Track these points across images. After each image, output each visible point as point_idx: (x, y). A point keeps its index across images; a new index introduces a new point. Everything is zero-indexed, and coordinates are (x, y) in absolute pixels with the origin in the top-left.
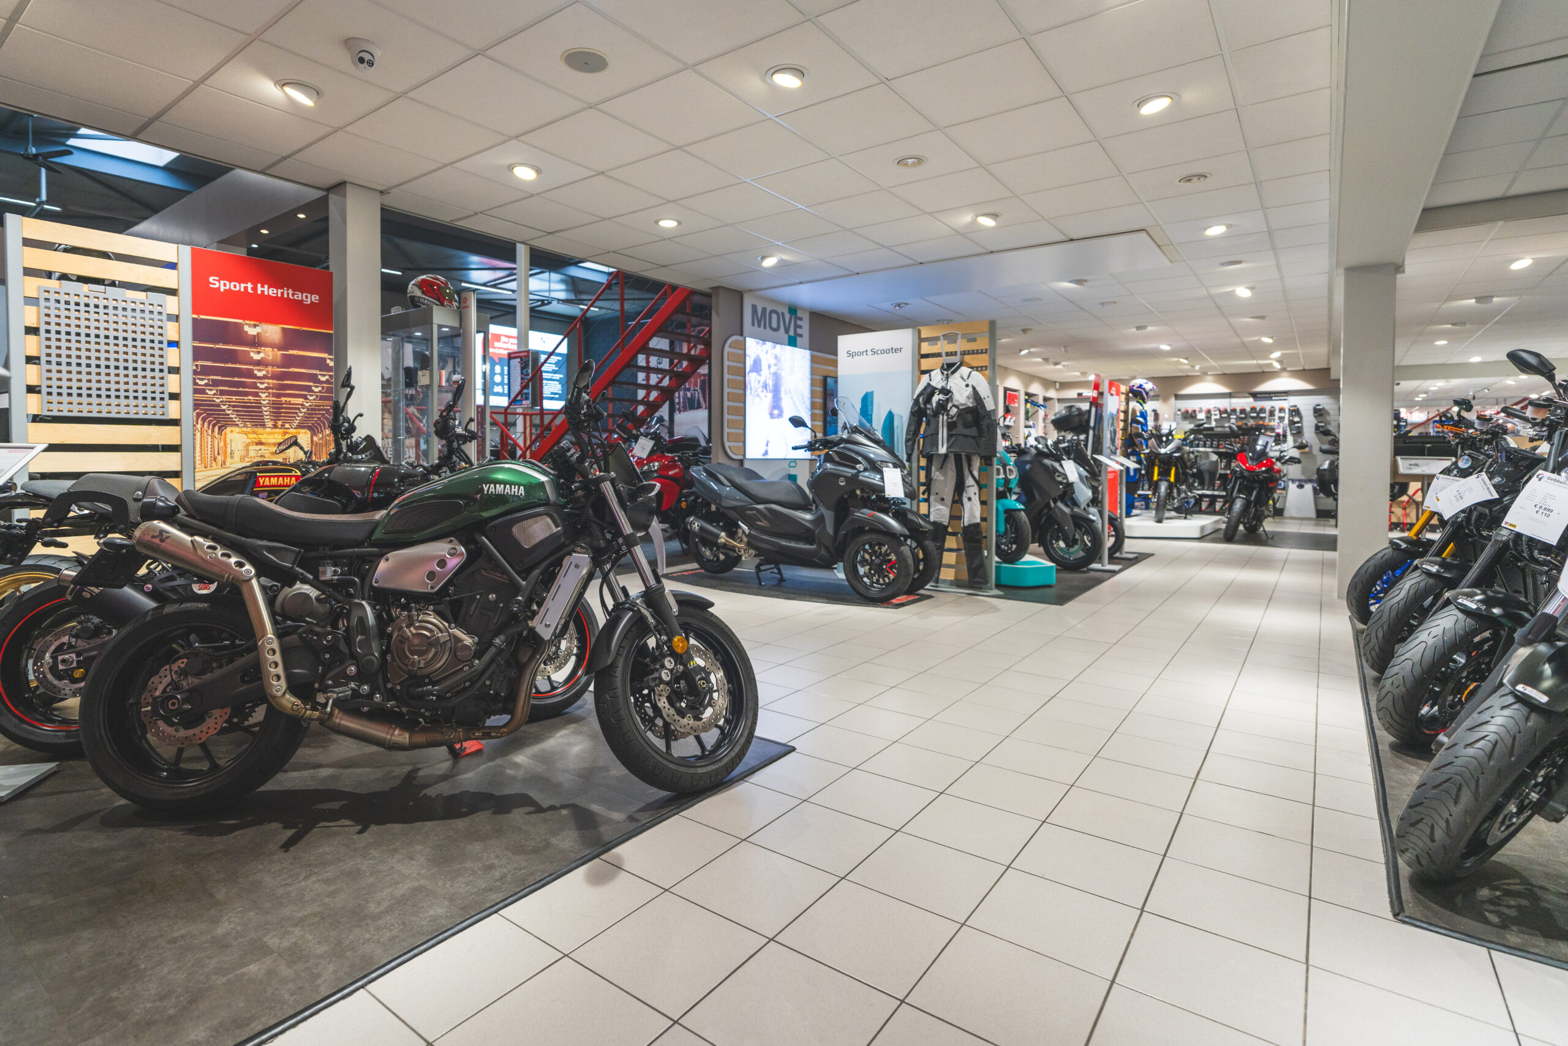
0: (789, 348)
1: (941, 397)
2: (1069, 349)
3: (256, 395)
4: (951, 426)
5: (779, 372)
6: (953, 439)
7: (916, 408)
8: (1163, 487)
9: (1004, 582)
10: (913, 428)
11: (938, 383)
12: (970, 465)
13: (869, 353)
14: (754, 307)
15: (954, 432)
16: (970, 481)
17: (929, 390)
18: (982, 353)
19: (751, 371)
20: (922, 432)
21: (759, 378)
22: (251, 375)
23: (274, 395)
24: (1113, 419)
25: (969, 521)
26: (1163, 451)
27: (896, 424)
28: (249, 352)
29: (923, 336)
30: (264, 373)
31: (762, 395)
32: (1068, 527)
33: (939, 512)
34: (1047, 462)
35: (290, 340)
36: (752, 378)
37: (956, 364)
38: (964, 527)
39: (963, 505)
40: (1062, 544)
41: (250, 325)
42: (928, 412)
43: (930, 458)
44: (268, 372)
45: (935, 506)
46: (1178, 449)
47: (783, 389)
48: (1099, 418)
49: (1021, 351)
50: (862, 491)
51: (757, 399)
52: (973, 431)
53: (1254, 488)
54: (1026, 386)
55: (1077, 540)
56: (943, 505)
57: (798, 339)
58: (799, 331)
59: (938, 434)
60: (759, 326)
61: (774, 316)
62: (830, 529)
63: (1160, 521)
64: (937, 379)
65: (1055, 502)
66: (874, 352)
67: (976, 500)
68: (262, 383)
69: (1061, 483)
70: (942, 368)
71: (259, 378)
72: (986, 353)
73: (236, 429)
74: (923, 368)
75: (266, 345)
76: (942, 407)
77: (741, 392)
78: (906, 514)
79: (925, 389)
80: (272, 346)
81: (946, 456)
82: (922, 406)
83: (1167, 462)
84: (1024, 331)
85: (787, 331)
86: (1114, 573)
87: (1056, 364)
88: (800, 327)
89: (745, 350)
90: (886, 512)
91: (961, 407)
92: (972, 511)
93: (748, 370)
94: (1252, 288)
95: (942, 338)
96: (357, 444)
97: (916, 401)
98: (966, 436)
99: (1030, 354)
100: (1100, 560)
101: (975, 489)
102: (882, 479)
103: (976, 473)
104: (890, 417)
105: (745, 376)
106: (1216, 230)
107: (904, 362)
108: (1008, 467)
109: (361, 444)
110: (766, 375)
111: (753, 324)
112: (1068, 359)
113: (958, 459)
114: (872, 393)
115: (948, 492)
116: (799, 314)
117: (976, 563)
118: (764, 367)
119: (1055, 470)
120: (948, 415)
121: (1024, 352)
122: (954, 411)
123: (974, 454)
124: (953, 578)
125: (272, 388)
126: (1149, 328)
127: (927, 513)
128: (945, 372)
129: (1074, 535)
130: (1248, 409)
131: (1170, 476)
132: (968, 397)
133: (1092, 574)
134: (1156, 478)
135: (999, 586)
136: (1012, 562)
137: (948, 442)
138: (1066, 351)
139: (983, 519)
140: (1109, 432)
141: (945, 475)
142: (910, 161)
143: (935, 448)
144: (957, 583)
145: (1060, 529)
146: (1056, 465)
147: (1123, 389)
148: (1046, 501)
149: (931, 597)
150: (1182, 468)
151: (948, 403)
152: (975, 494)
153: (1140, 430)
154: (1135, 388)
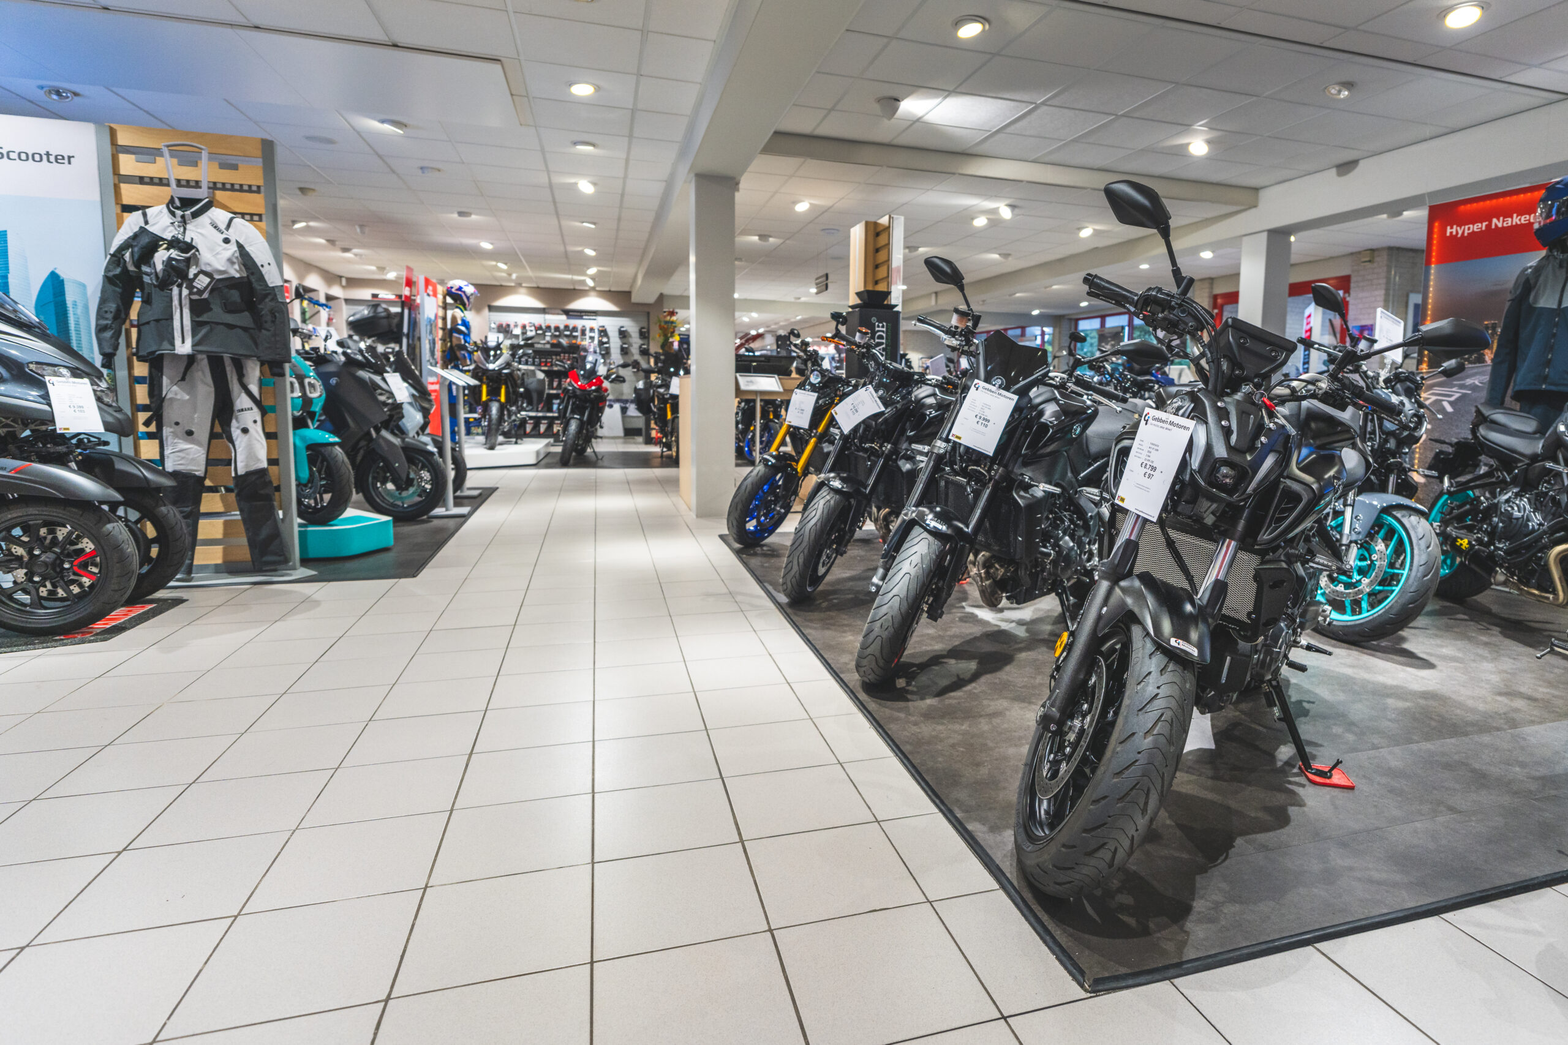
1: (174, 253)
4: (198, 307)
6: (204, 331)
7: (118, 271)
8: (493, 409)
10: (112, 306)
11: (165, 230)
12: (240, 374)
15: (204, 318)
16: (242, 401)
17: (145, 240)
18: (250, 190)
20: (134, 315)
25: (247, 466)
26: (491, 366)
27: (70, 295)
29: (118, 143)
32: (400, 463)
33: (184, 455)
34: (364, 374)
37: (200, 200)
38: (236, 476)
39: (232, 441)
40: (391, 487)
42: (146, 279)
43: (156, 363)
45: (174, 444)
46: (508, 365)
48: (414, 324)
52: (244, 319)
53: (586, 408)
54: (300, 275)
55: (412, 480)
56: (192, 442)
59: (171, 318)
63: (491, 447)
64: (161, 223)
65: (378, 431)
67: (257, 431)
69: (385, 404)
70: (170, 204)
72: (258, 191)
74: (126, 201)
76: (177, 273)
78: (112, 463)
79: (135, 236)
81: (191, 359)
82: (131, 268)
83: (496, 379)
84: (303, 191)
86: (464, 517)
87: (345, 250)
90: (61, 461)
91: (216, 276)
92: (251, 450)
94: (595, 182)
95: (166, 151)
97: (117, 258)
98: (230, 327)
100: (444, 503)
101: (256, 414)
102: (46, 398)
103: (254, 389)
104: (56, 282)
108: (307, 381)
113: (216, 365)
115: (202, 419)
117: (264, 533)
119: (376, 386)
120: (190, 287)
122: (203, 282)
123: (248, 357)
124: (221, 561)
126: (474, 217)
127: (157, 457)
128: (179, 213)
129: (408, 474)
130: (562, 327)
131: (500, 395)
132: (230, 261)
133: (433, 523)
134: (486, 398)
135: (309, 561)
136: (328, 523)
137: (193, 335)
139: (272, 462)
140: (426, 341)
141: (191, 391)
143: (166, 345)
144: (232, 568)
145: (388, 467)
146: (377, 379)
147: (440, 289)
148: (365, 429)
149: (178, 602)
150: (513, 387)
151: (188, 267)
152: (255, 422)
153: (463, 342)
154: (453, 290)
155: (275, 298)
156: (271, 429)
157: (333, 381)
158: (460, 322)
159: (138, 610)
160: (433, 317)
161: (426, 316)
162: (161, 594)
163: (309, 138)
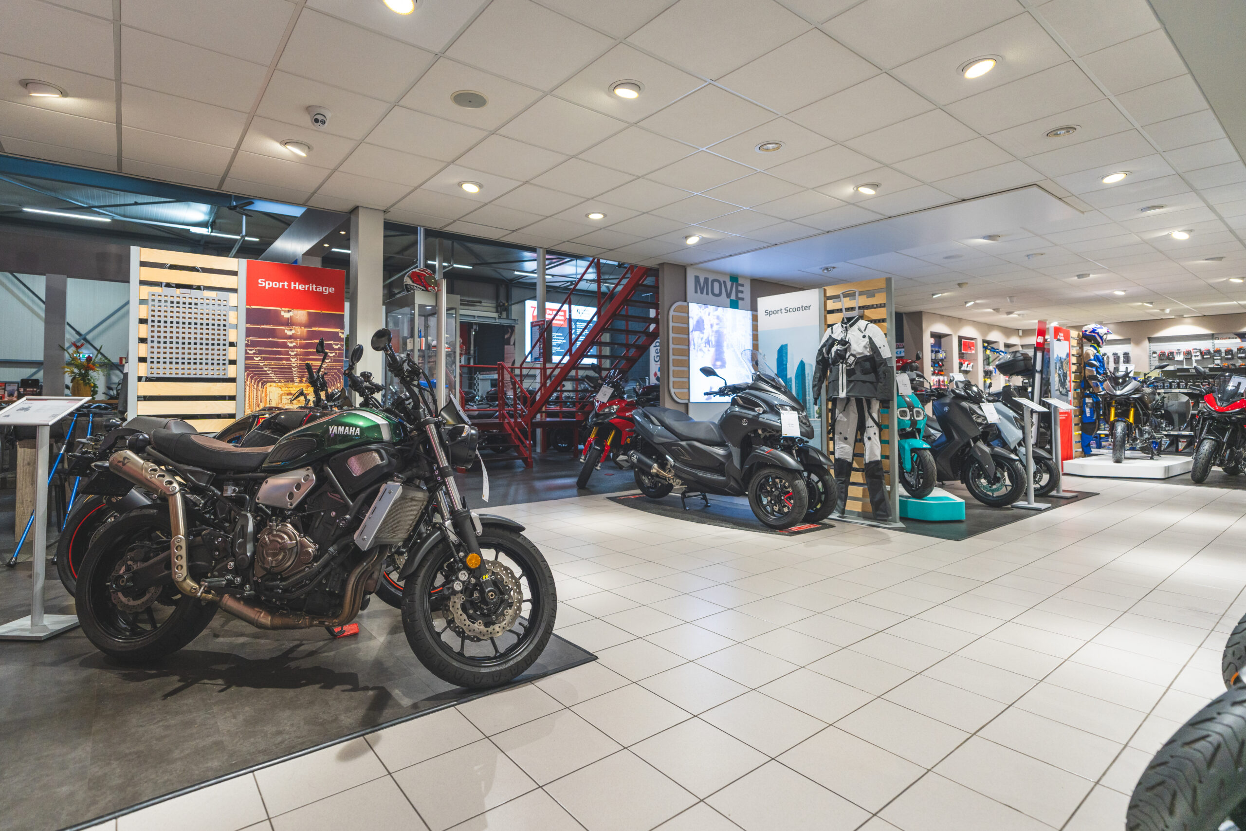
0: (731, 311)
1: (839, 347)
2: (1015, 299)
3: (288, 360)
4: (850, 373)
5: (721, 329)
6: (852, 385)
7: (821, 357)
8: (1120, 428)
9: (911, 515)
10: (818, 375)
11: (838, 335)
12: (869, 408)
13: (783, 311)
14: (697, 279)
15: (852, 378)
16: (869, 422)
17: (830, 341)
19: (694, 330)
21: (702, 335)
22: (285, 345)
23: (301, 360)
24: (1062, 363)
25: (870, 458)
26: (1119, 392)
27: (807, 372)
28: (284, 330)
29: (828, 295)
30: (294, 344)
31: (705, 349)
32: (990, 466)
33: (843, 450)
34: (965, 404)
35: (314, 320)
36: (695, 337)
37: (855, 317)
38: (866, 464)
39: (864, 444)
40: (983, 481)
41: (285, 311)
42: (830, 360)
43: (834, 402)
44: (297, 343)
45: (839, 444)
46: (1137, 391)
47: (725, 344)
48: (1046, 362)
49: (966, 303)
50: (764, 430)
51: (700, 353)
52: (871, 377)
54: (985, 334)
55: (999, 478)
56: (847, 444)
57: (740, 302)
58: (740, 295)
59: (838, 380)
60: (702, 293)
61: (716, 285)
62: (736, 462)
63: (1118, 461)
64: (838, 333)
65: (975, 442)
66: (787, 310)
67: (876, 439)
68: (293, 351)
69: (979, 424)
70: (843, 322)
71: (291, 348)
72: (882, 307)
73: (274, 384)
74: (829, 322)
75: (296, 325)
76: (841, 357)
77: (686, 347)
78: (808, 452)
79: (827, 341)
80: (301, 325)
81: (847, 400)
83: (1124, 404)
84: (960, 285)
85: (729, 295)
86: (1039, 511)
87: (1009, 313)
88: (742, 292)
89: (688, 313)
90: (782, 449)
91: (858, 356)
92: (873, 450)
93: (691, 329)
94: (1190, 231)
95: (843, 296)
96: (333, 395)
97: (820, 351)
98: (864, 382)
99: (976, 306)
100: (1026, 498)
101: (875, 429)
102: (780, 420)
103: (875, 415)
104: (802, 365)
105: (688, 335)
106: (1115, 178)
107: (813, 317)
108: (915, 410)
109: (336, 394)
110: (708, 332)
111: (696, 292)
112: (1021, 309)
113: (859, 402)
114: (786, 345)
115: (851, 431)
116: (740, 282)
117: (878, 497)
118: (707, 326)
119: (973, 412)
120: (846, 363)
121: (968, 305)
122: (852, 359)
123: (873, 398)
124: (860, 510)
125: (300, 355)
126: (1091, 276)
128: (844, 325)
129: (996, 474)
130: (1235, 350)
131: (1128, 417)
132: (865, 347)
133: (1015, 511)
134: (1112, 419)
135: (903, 519)
136: (920, 498)
137: (848, 386)
138: (1012, 301)
140: (1056, 376)
141: (847, 416)
142: (770, 146)
143: (837, 393)
144: (864, 515)
145: (981, 467)
146: (975, 407)
147: (1074, 334)
148: (966, 441)
149: (832, 526)
150: (1142, 410)
151: (846, 353)
152: (875, 434)
153: (1095, 373)
154: (1087, 333)
155: (886, 364)
156: (885, 438)
157: (946, 409)
158: (1092, 358)
159: (813, 526)
160: (1064, 356)
161: (1055, 356)
162: (826, 521)
163: (946, 258)
